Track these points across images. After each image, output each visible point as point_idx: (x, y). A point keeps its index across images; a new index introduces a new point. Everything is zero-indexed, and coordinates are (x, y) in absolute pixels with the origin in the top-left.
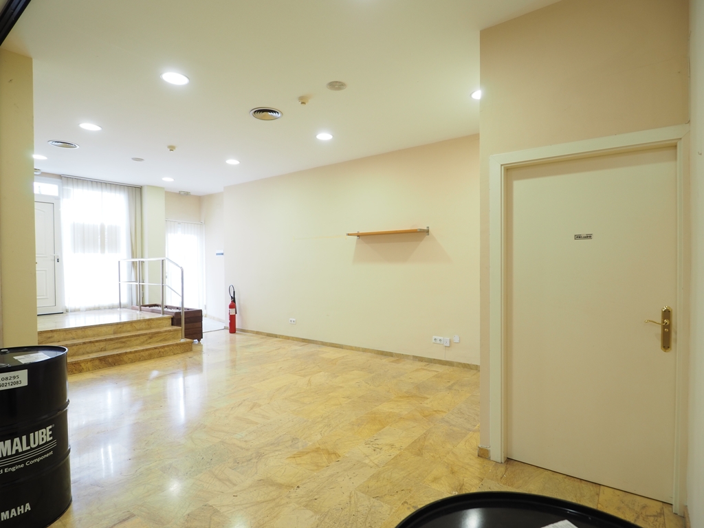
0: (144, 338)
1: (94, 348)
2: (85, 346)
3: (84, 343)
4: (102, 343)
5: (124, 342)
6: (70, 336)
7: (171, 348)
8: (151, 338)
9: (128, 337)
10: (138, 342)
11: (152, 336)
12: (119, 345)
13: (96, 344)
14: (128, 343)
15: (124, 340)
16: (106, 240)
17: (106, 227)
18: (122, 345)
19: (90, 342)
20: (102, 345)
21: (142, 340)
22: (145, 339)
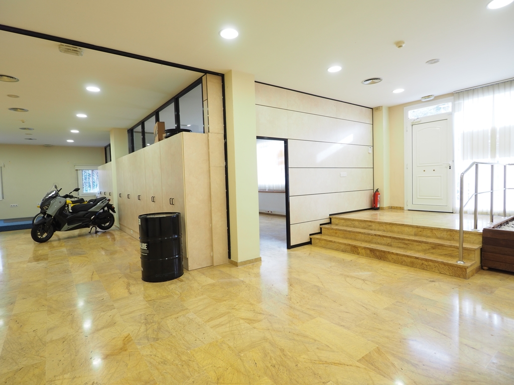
0: (426, 246)
1: (383, 242)
2: (377, 237)
3: (375, 235)
4: (388, 239)
5: (406, 244)
6: (382, 228)
7: (436, 264)
8: (434, 248)
9: (409, 240)
10: (420, 248)
11: (436, 246)
12: (402, 245)
13: (385, 239)
14: (410, 246)
15: (407, 242)
16: (497, 143)
17: (498, 130)
18: (405, 246)
19: (379, 235)
20: (389, 241)
21: (424, 248)
22: (428, 248)
